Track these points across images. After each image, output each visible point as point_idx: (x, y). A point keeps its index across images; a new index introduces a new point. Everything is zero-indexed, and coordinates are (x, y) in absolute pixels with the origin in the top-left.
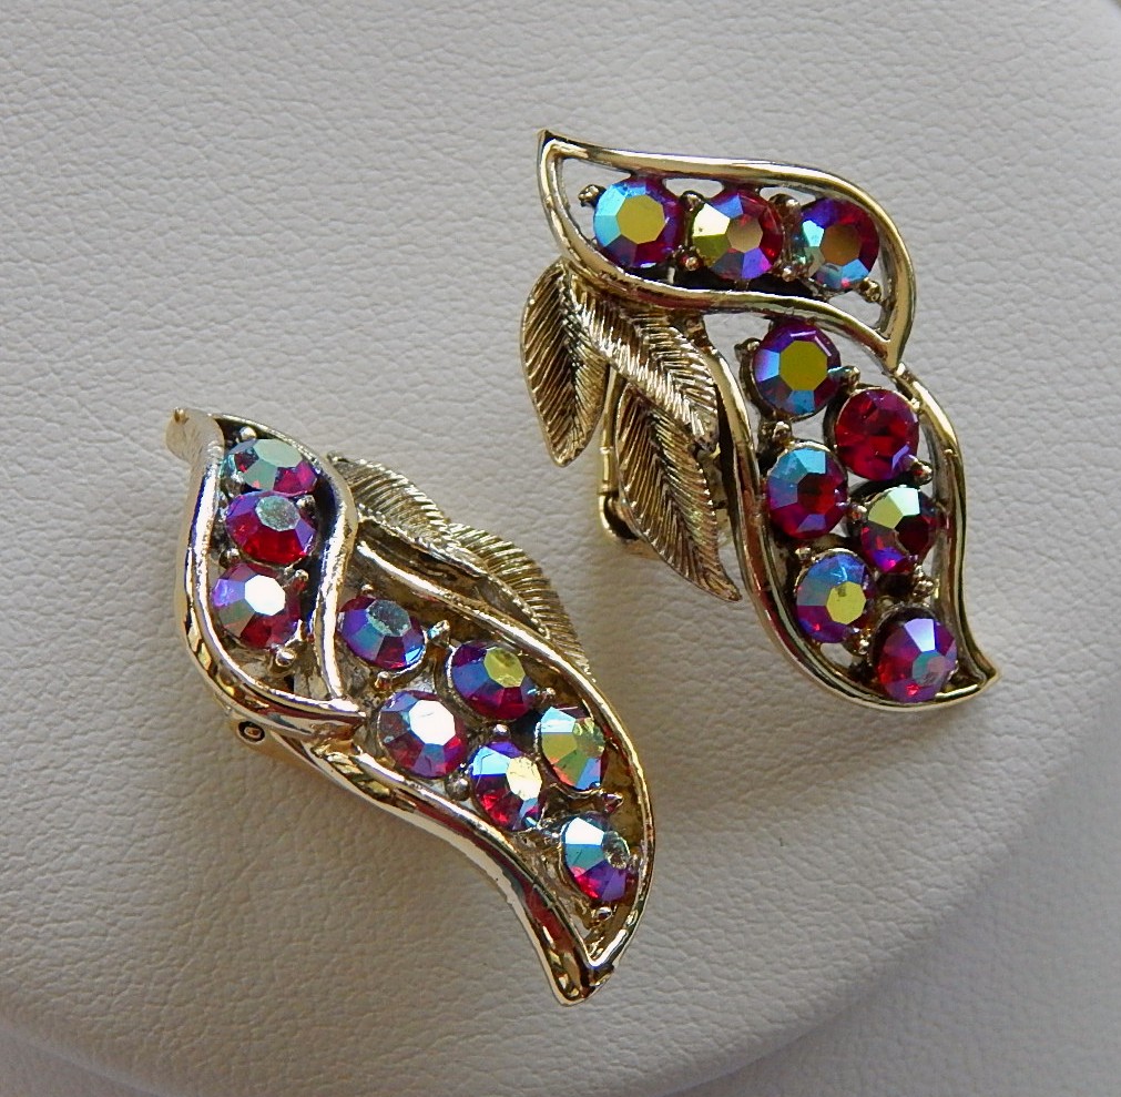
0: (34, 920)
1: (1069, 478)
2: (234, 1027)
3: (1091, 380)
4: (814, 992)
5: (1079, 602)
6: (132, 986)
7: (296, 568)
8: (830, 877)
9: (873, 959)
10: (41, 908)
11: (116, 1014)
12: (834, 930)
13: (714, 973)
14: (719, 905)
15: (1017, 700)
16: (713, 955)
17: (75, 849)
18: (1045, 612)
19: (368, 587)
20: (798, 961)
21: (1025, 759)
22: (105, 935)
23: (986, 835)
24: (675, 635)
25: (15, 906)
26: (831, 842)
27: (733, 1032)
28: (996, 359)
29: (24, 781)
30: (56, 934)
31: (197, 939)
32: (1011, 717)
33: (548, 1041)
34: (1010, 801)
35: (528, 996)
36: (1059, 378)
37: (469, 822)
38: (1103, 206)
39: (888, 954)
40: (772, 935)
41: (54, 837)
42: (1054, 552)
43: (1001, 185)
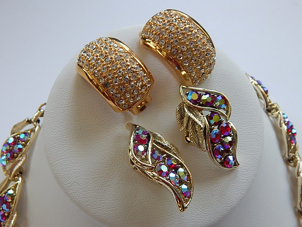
0: (106, 208)
1: (250, 143)
2: (135, 224)
3: (252, 130)
4: (218, 217)
5: (252, 161)
6: (120, 218)
7: (145, 145)
8: (220, 201)
9: (226, 213)
10: (107, 206)
11: (118, 222)
12: (221, 208)
13: (204, 215)
14: (205, 205)
15: (244, 175)
16: (204, 212)
17: (112, 198)
18: (247, 162)
19: (155, 149)
20: (216, 213)
21: (246, 183)
22: (116, 210)
23: (241, 194)
24: (197, 166)
25: (103, 206)
26: (220, 195)
27: (207, 224)
28: (239, 127)
29: (104, 188)
30: (109, 210)
31: (130, 211)
32: (244, 177)
33: (181, 225)
34: (244, 189)
35: (178, 219)
36: (247, 130)
37: (169, 184)
38: (251, 106)
39: (228, 212)
40: (212, 209)
41: (109, 196)
42: (248, 154)
43: (238, 103)
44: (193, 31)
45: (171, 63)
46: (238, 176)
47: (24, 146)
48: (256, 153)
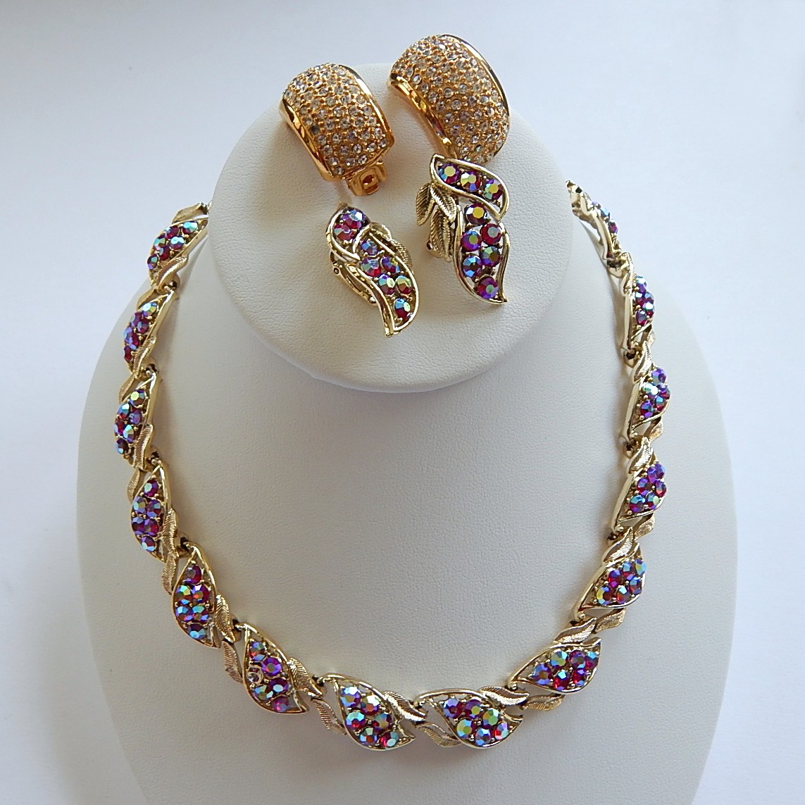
4: (452, 372)
9: (468, 370)
21: (512, 334)
23: (500, 348)
32: (511, 323)
34: (507, 342)
39: (471, 370)
44: (469, 68)
45: (431, 125)
46: (501, 319)
47: (187, 241)
48: (542, 293)
